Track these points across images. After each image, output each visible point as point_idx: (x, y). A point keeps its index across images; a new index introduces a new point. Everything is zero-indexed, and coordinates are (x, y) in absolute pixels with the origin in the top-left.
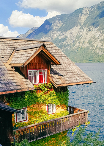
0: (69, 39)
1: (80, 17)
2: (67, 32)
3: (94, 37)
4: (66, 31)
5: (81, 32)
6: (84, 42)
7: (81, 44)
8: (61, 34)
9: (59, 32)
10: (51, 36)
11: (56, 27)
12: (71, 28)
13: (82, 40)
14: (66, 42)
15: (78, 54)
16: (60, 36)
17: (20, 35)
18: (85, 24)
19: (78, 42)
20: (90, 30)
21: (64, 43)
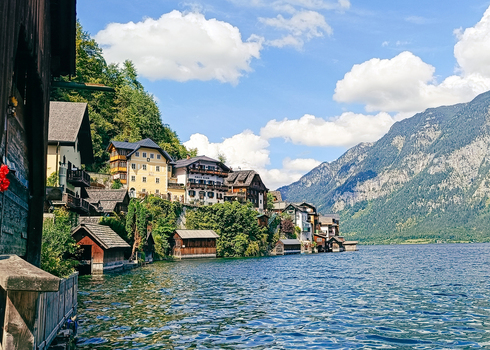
0: (458, 175)
2: (453, 156)
4: (449, 152)
8: (436, 161)
9: (430, 156)
10: (409, 166)
11: (423, 143)
12: (463, 145)
14: (450, 184)
15: (483, 216)
16: (432, 168)
17: (322, 166)
19: (483, 182)
21: (442, 186)
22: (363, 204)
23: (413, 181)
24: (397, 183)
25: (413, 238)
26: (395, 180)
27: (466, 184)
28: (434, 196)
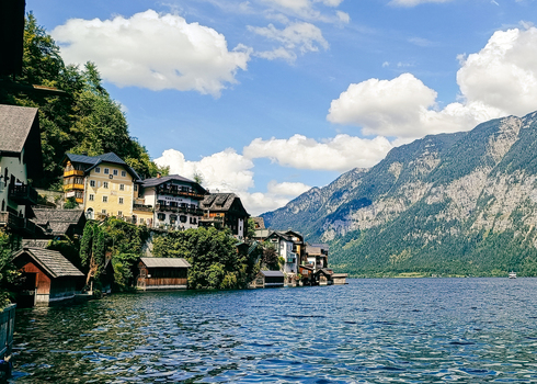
0: (456, 207)
1: (490, 142)
2: (451, 186)
3: (528, 201)
5: (490, 185)
6: (499, 214)
7: (490, 220)
8: (434, 190)
9: (429, 185)
10: (406, 195)
11: (422, 171)
12: (462, 175)
13: (494, 209)
14: (447, 215)
15: (480, 249)
16: (429, 198)
17: (312, 191)
18: (502, 167)
19: (481, 214)
20: (516, 182)
21: (440, 216)
22: (356, 234)
23: (410, 211)
24: (392, 213)
25: (407, 271)
26: (391, 209)
27: (464, 216)
28: (430, 227)
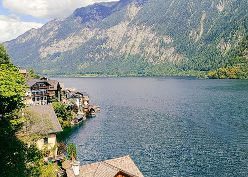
0: (112, 41)
1: (128, 8)
2: (109, 30)
3: (147, 40)
4: (107, 28)
5: (129, 31)
6: (133, 46)
7: (129, 49)
8: (100, 32)
9: (97, 30)
10: (85, 34)
12: (114, 25)
13: (131, 43)
14: (107, 46)
15: (124, 63)
16: (98, 36)
17: (32, 30)
18: (134, 22)
19: (124, 46)
20: (141, 30)
21: (103, 46)
22: (58, 54)
23: (87, 43)
24: (78, 43)
25: (88, 73)
26: (77, 41)
27: (116, 46)
28: (99, 51)
